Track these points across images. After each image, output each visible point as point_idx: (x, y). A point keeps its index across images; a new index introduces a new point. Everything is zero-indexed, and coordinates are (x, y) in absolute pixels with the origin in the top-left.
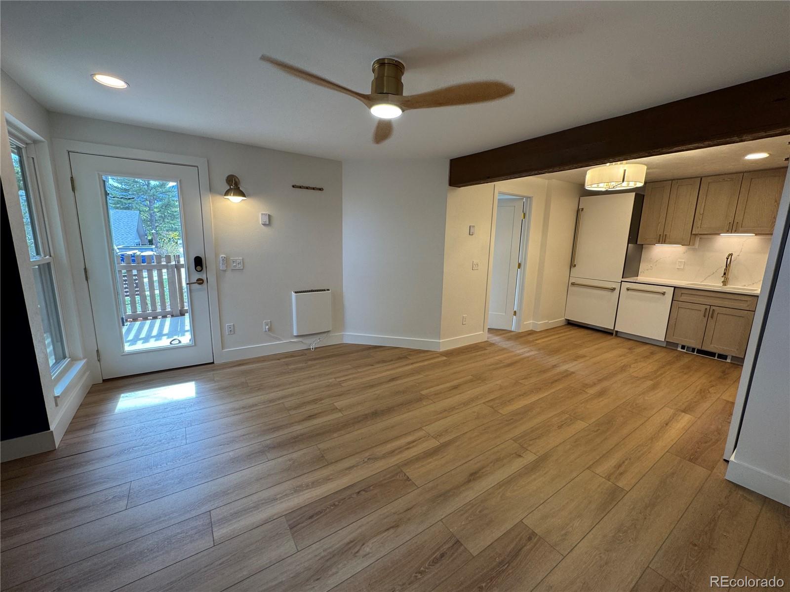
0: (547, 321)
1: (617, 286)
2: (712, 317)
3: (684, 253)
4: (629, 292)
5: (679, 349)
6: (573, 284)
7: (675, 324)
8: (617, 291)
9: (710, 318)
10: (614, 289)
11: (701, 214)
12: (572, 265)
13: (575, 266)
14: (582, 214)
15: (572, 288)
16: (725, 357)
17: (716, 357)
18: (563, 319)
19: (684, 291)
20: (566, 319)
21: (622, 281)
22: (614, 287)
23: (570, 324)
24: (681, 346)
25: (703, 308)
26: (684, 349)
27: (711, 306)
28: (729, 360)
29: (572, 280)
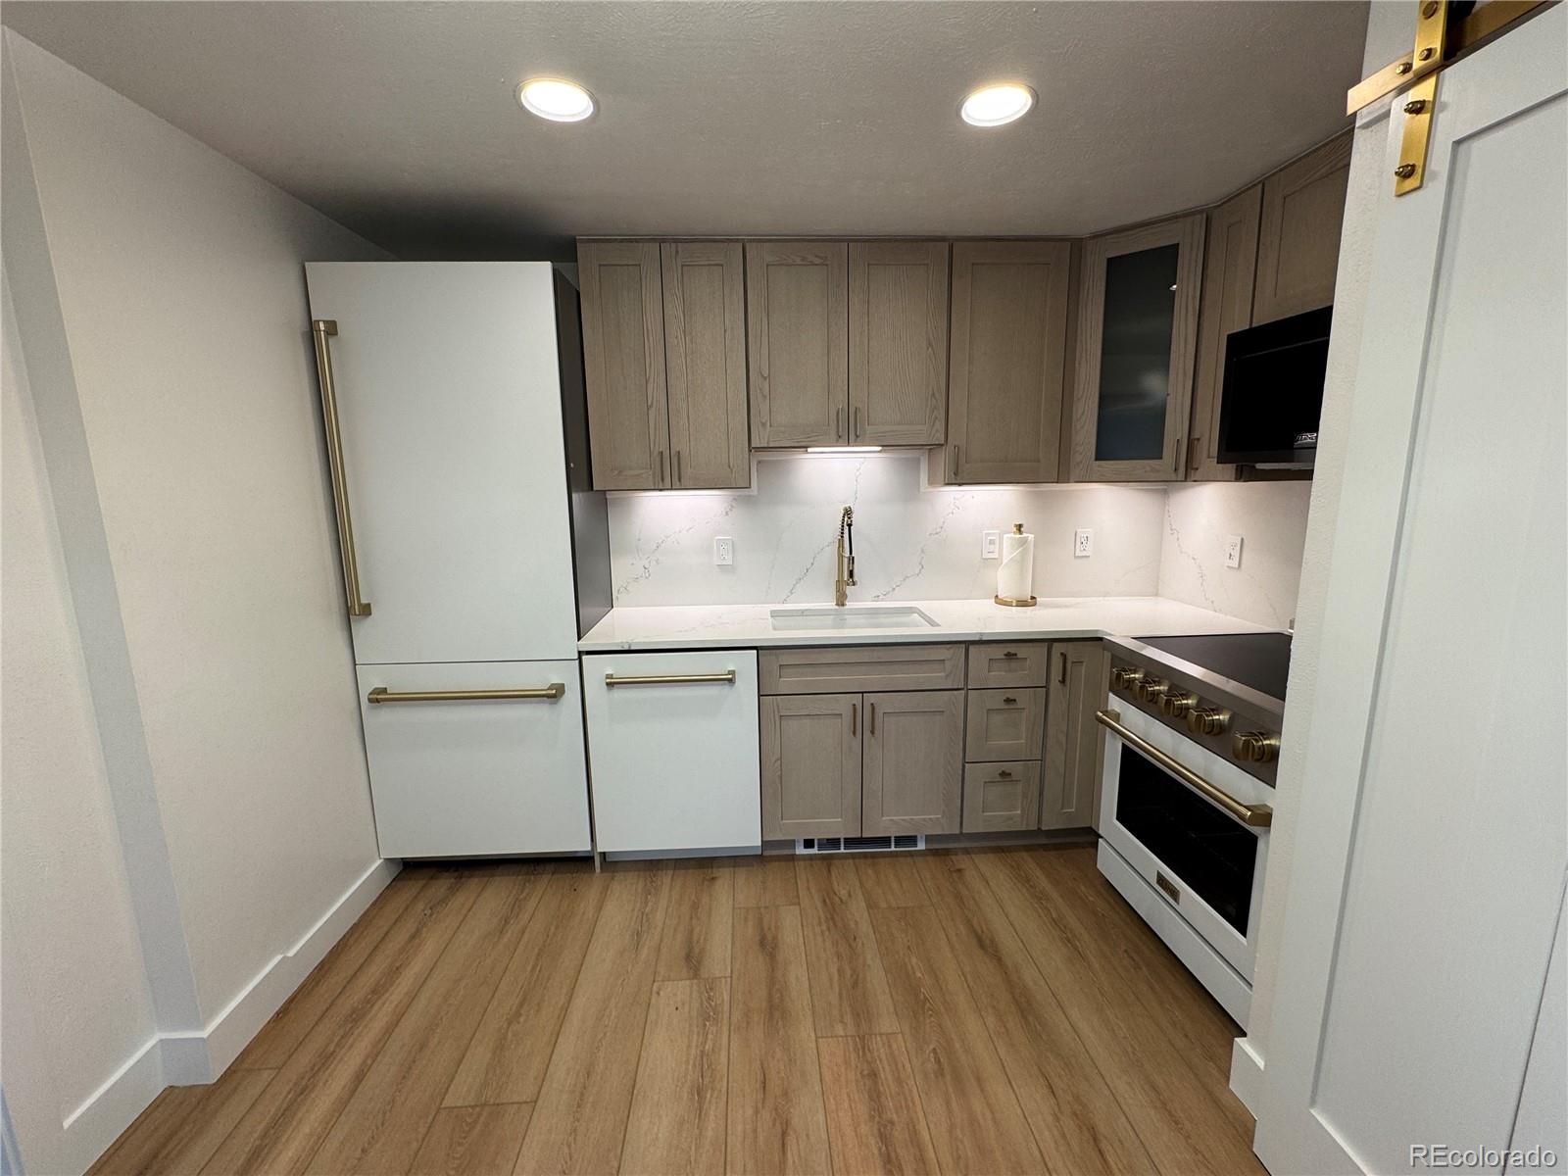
0: (280, 957)
1: (567, 676)
2: (873, 732)
3: (727, 513)
4: (619, 694)
5: (800, 850)
6: (379, 698)
7: (781, 777)
8: (572, 696)
9: (867, 733)
10: (555, 694)
11: (765, 378)
12: (353, 609)
13: (366, 610)
14: (335, 352)
15: (380, 719)
16: (911, 840)
17: (893, 846)
18: (379, 862)
19: (786, 658)
20: (388, 860)
21: (580, 653)
22: (556, 680)
23: (411, 869)
24: (802, 843)
25: (844, 704)
26: (813, 847)
27: (862, 693)
28: (921, 846)
29: (371, 681)
